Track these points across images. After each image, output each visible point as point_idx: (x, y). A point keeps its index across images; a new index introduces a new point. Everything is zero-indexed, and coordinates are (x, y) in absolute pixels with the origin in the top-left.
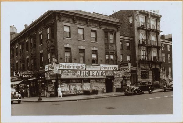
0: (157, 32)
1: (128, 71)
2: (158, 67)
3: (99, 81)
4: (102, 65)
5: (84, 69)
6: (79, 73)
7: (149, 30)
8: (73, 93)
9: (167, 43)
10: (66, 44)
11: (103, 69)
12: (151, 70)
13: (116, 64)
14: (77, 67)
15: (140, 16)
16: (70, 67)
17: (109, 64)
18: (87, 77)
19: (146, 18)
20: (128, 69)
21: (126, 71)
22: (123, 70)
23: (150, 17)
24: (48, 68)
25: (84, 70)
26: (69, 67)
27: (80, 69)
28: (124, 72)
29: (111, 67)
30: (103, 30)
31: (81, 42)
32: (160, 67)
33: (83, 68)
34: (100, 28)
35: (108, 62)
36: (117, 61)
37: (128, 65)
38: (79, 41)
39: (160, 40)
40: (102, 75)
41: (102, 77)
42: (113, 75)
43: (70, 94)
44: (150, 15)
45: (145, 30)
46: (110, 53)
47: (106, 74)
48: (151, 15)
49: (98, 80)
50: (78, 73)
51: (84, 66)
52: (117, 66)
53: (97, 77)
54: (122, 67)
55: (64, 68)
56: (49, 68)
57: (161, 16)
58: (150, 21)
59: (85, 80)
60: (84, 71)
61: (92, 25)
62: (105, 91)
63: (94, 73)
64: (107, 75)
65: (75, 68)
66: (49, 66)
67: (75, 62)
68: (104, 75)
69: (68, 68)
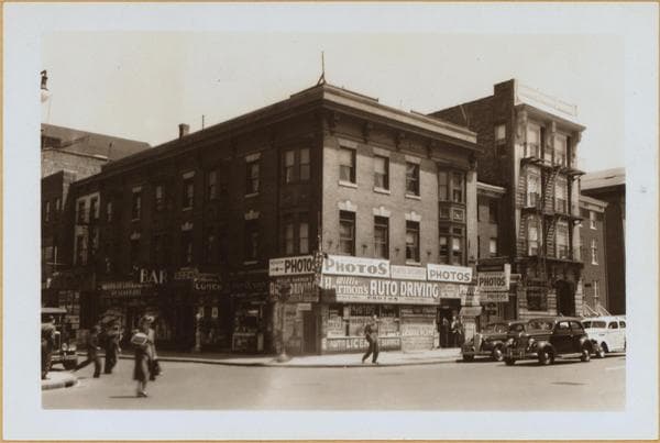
0: (570, 175)
1: (503, 289)
2: (571, 278)
3: (421, 313)
4: (431, 267)
5: (387, 275)
6: (375, 289)
7: (549, 168)
8: (356, 346)
9: (590, 207)
10: (344, 201)
11: (434, 278)
12: (554, 287)
13: (466, 265)
14: (369, 269)
15: (530, 125)
16: (354, 269)
17: (447, 262)
18: (393, 301)
19: (543, 131)
20: (501, 282)
21: (495, 287)
22: (487, 282)
23: (554, 130)
24: (283, 266)
25: (387, 279)
26: (351, 268)
27: (376, 275)
28: (489, 288)
29: (454, 273)
30: (437, 163)
31: (380, 196)
32: (577, 279)
33: (384, 271)
34: (429, 158)
35: (445, 256)
36: (469, 255)
37: (503, 270)
38: (376, 195)
39: (576, 197)
40: (431, 297)
41: (431, 301)
42: (458, 297)
43: (348, 347)
44: (554, 124)
45: (538, 166)
46: (451, 231)
47: (439, 294)
48: (557, 123)
49: (418, 311)
50: (372, 288)
51: (387, 268)
52: (469, 270)
53: (419, 302)
54: (482, 275)
55: (338, 269)
56: (287, 268)
57: (583, 129)
58: (552, 140)
59: (386, 307)
60: (388, 283)
61: (410, 149)
62: (437, 343)
63: (410, 290)
64: (443, 295)
65: (366, 273)
66: (286, 262)
67: (364, 255)
68: (436, 296)
69: (348, 270)
